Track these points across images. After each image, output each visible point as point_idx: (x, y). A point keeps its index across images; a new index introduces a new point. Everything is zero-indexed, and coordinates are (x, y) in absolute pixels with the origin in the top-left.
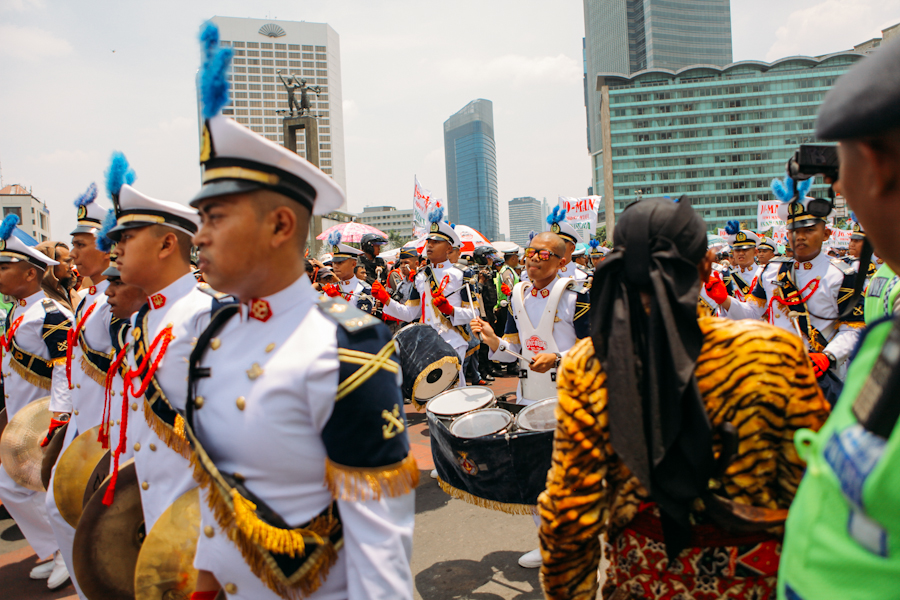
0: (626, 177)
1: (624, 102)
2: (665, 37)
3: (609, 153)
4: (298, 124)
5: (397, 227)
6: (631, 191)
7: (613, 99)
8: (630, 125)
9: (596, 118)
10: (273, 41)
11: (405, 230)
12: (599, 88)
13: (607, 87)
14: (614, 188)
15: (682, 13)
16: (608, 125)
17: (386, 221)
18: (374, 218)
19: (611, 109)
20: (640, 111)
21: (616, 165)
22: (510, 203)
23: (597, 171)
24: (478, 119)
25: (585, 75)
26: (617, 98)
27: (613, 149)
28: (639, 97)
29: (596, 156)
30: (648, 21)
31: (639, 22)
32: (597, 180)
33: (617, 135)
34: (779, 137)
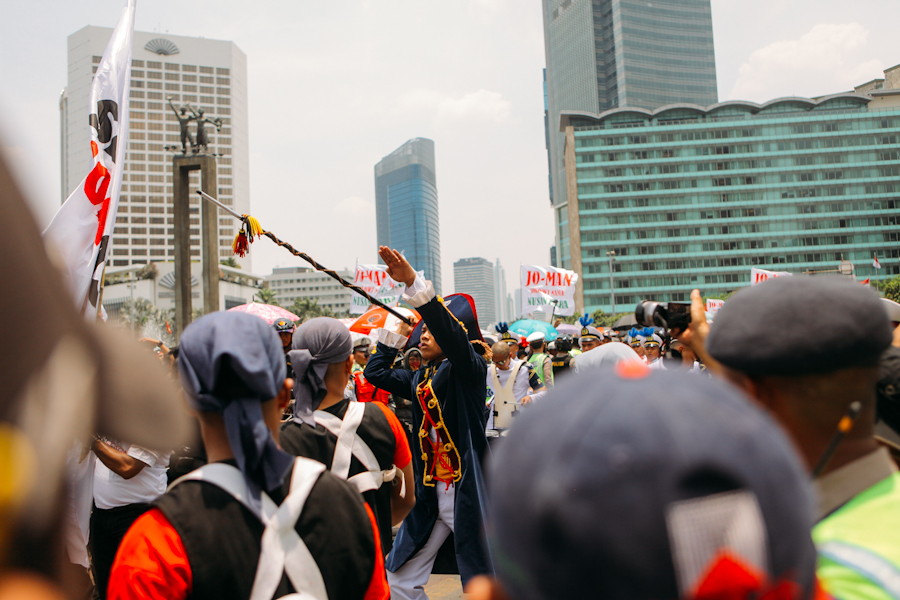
0: (596, 235)
1: (592, 145)
2: (639, 70)
3: (576, 206)
4: (191, 163)
5: (314, 293)
6: (602, 252)
7: (579, 142)
8: (600, 173)
9: (560, 163)
10: (163, 59)
11: (324, 297)
12: (562, 129)
13: (572, 128)
14: (582, 249)
15: (658, 43)
16: (574, 173)
17: (301, 285)
18: (286, 281)
19: (577, 154)
20: (612, 156)
21: (584, 220)
22: (455, 265)
23: (561, 228)
24: (416, 162)
25: (546, 112)
26: (584, 141)
27: (580, 202)
28: (610, 140)
29: (559, 209)
30: (619, 52)
31: (608, 52)
32: (561, 239)
33: (584, 185)
34: (774, 190)
